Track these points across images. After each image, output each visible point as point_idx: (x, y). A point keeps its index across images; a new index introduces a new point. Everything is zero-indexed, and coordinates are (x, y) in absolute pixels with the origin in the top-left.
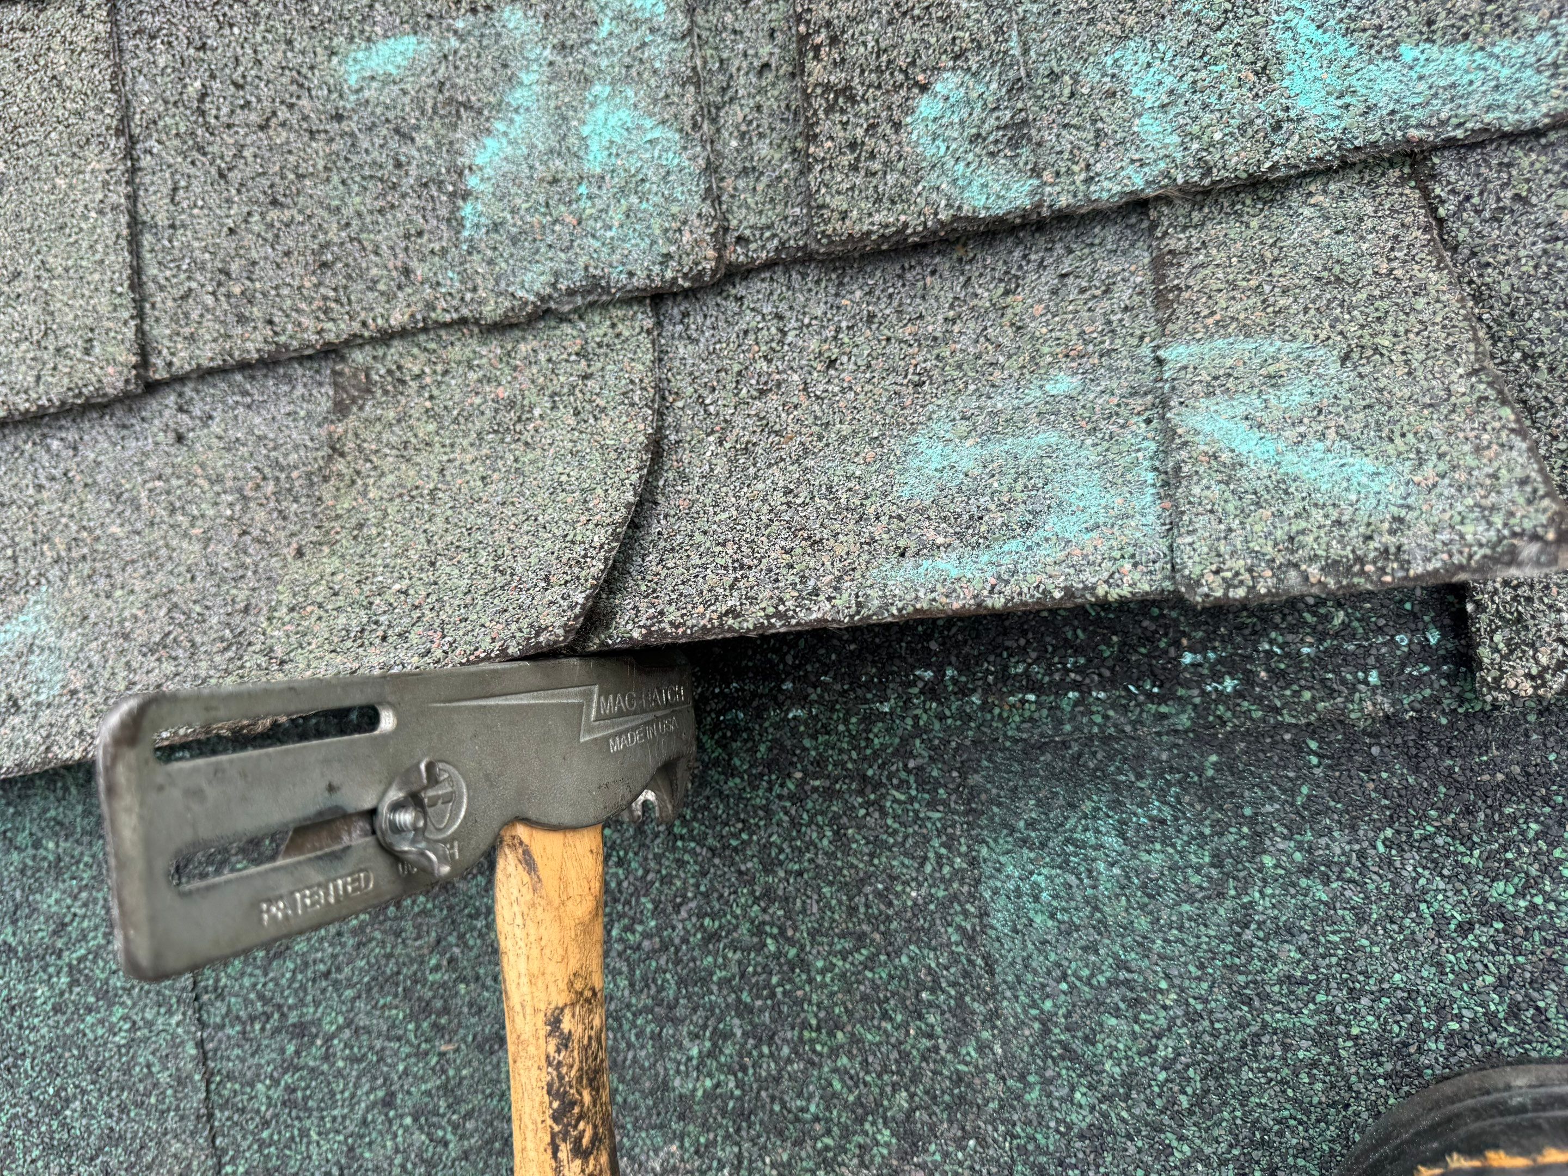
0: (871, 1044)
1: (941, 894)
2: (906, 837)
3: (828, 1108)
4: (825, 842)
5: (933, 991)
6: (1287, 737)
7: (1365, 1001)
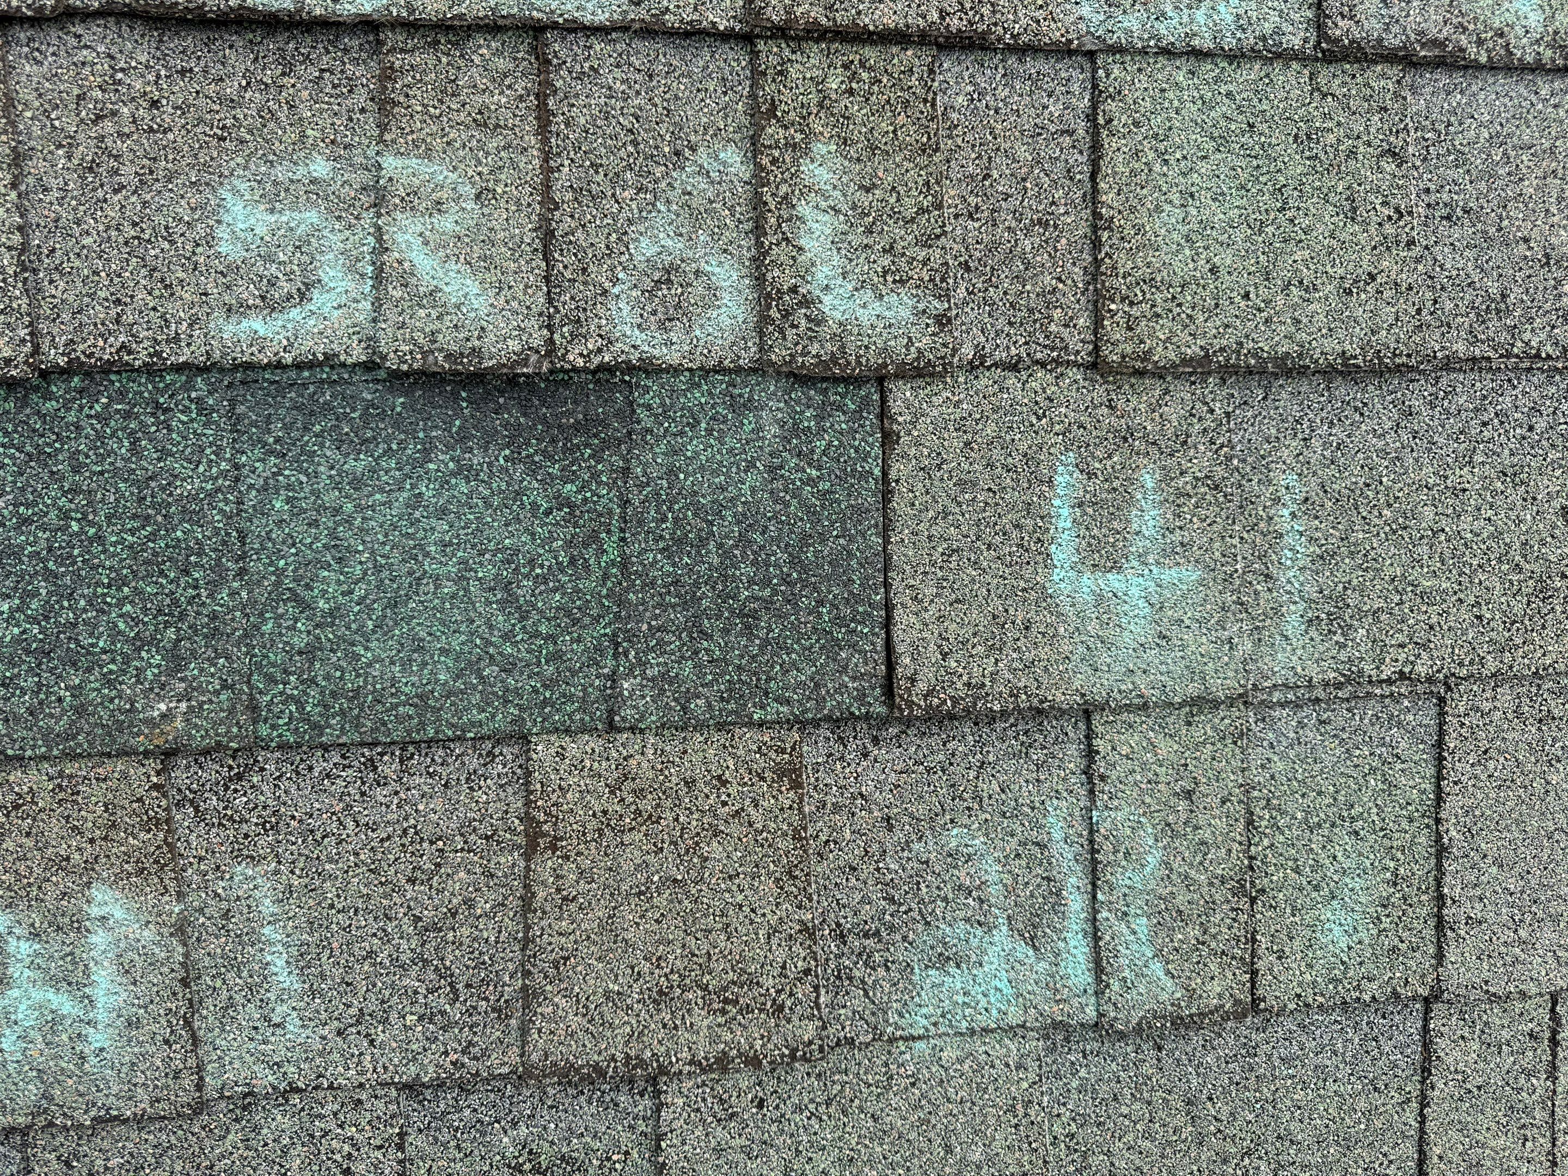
0: (150, 594)
1: (209, 487)
2: (186, 447)
3: (113, 643)
4: (123, 451)
5: (199, 555)
6: (448, 388)
7: (487, 556)
